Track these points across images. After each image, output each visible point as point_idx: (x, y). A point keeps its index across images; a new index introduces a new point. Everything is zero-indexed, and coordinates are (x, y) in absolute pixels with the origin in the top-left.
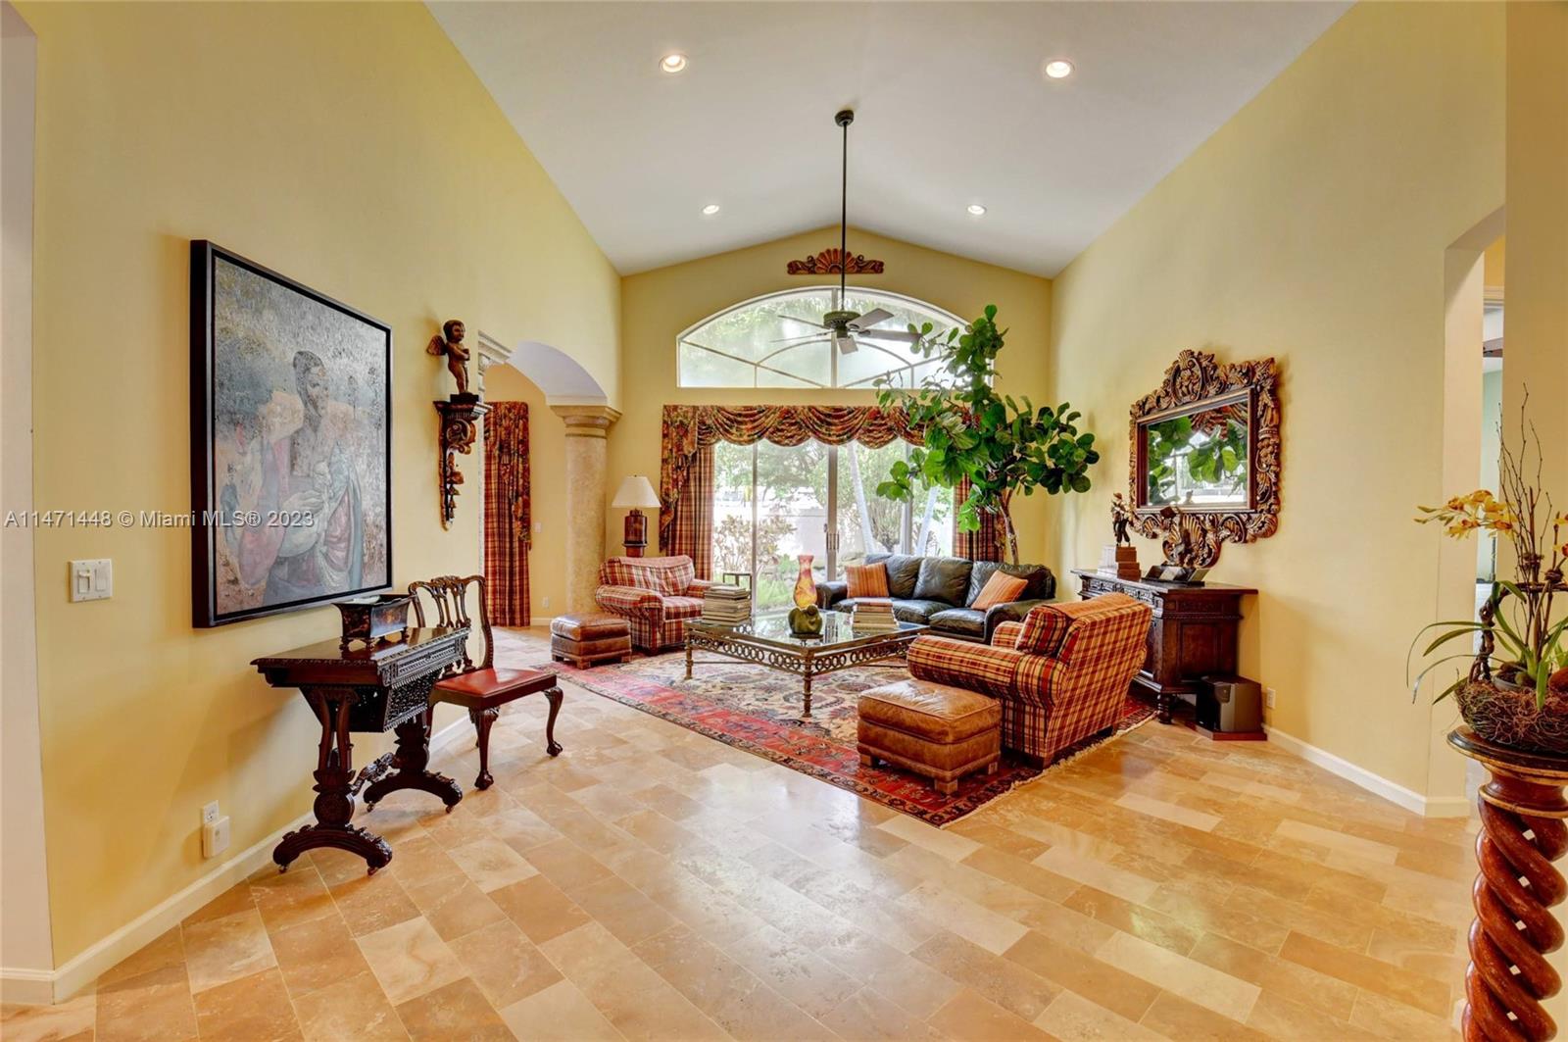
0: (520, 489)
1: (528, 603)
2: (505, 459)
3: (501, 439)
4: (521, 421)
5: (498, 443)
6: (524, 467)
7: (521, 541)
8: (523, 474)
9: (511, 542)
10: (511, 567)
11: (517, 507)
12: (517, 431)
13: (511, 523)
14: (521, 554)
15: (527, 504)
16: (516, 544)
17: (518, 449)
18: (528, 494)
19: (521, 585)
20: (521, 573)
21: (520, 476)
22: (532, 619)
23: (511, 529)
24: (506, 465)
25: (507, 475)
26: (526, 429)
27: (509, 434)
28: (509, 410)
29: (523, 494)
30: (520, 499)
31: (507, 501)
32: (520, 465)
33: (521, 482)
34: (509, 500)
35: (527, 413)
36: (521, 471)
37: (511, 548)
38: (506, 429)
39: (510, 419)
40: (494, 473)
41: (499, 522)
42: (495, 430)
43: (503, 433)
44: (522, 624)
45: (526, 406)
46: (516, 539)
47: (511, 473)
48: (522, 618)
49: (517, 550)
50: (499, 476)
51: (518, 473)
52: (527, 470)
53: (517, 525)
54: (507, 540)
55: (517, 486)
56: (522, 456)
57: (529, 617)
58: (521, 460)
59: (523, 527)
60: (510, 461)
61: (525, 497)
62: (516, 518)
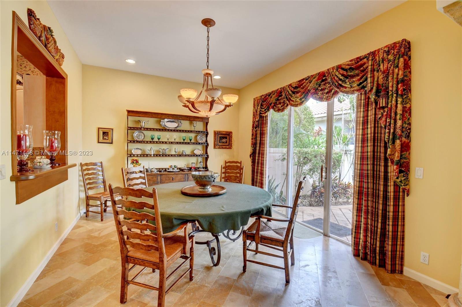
0: (398, 131)
1: (403, 251)
2: (382, 102)
3: (378, 85)
4: (402, 60)
5: (375, 88)
6: (404, 108)
7: (396, 186)
8: (403, 115)
9: (386, 186)
10: (385, 210)
11: (394, 150)
12: (396, 70)
13: (386, 166)
14: (396, 198)
15: (406, 147)
16: (391, 189)
17: (397, 90)
18: (408, 136)
19: (395, 231)
20: (396, 218)
21: (398, 117)
22: (405, 269)
23: (386, 172)
24: (383, 108)
25: (384, 119)
26: (407, 66)
27: (387, 77)
28: (388, 53)
29: (401, 136)
30: (398, 142)
31: (383, 145)
32: (400, 107)
33: (399, 123)
34: (385, 143)
35: (410, 50)
36: (399, 111)
37: (386, 191)
38: (384, 72)
39: (389, 61)
40: (371, 118)
41: (373, 164)
42: (373, 77)
43: (380, 77)
44: (393, 271)
45: (409, 43)
46: (391, 184)
47: (389, 116)
48: (393, 264)
49: (391, 195)
50: (375, 121)
51: (396, 114)
52: (407, 112)
53: (393, 169)
54: (382, 183)
55: (395, 129)
56: (402, 95)
57: (402, 265)
58: (400, 100)
59: (401, 172)
60: (387, 103)
61: (404, 139)
62: (392, 162)
